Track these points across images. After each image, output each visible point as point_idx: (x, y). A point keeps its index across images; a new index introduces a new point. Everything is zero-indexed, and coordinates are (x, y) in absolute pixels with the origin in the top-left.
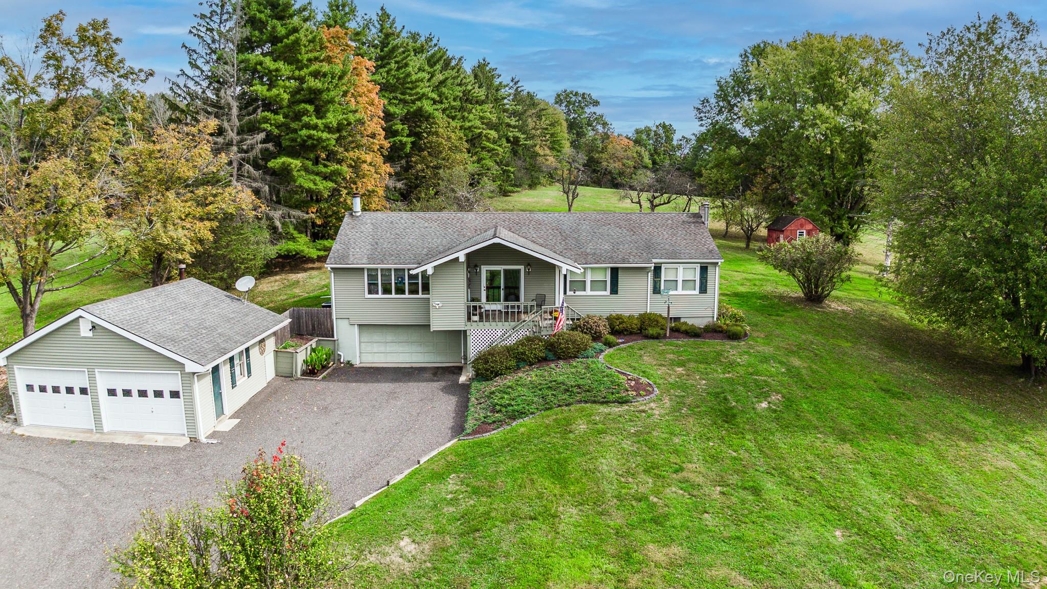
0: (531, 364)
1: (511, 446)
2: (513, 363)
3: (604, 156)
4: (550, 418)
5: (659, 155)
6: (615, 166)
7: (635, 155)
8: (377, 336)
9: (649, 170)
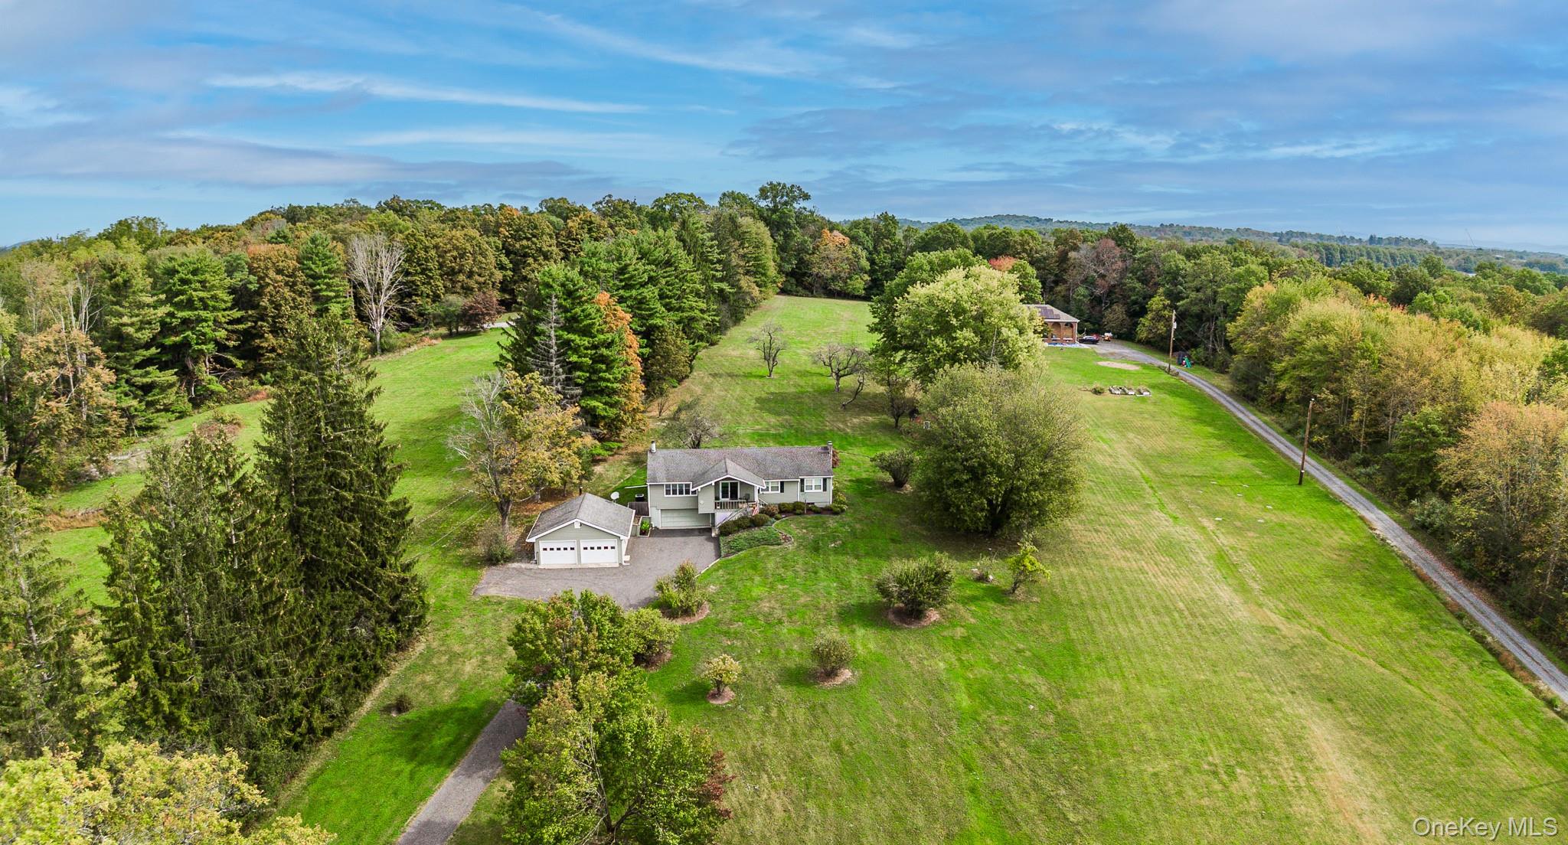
0: (744, 529)
2: (736, 528)
5: (879, 254)
6: (828, 271)
7: (850, 255)
8: (669, 514)
9: (866, 272)
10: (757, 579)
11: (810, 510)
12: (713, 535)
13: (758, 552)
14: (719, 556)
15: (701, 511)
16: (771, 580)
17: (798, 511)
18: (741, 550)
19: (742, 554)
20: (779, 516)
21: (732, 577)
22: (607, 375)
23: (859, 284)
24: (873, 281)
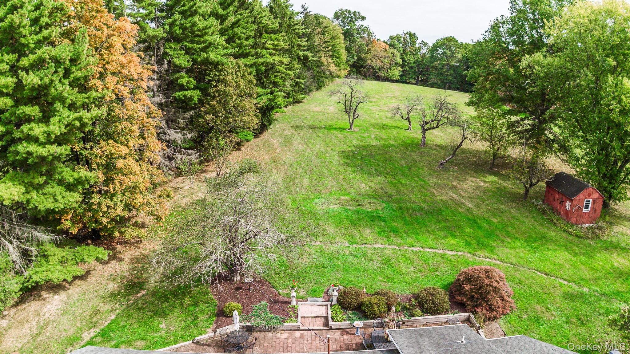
3: (368, 56)
5: (407, 55)
6: (377, 64)
7: (390, 55)
9: (400, 66)
23: (396, 72)
24: (403, 71)
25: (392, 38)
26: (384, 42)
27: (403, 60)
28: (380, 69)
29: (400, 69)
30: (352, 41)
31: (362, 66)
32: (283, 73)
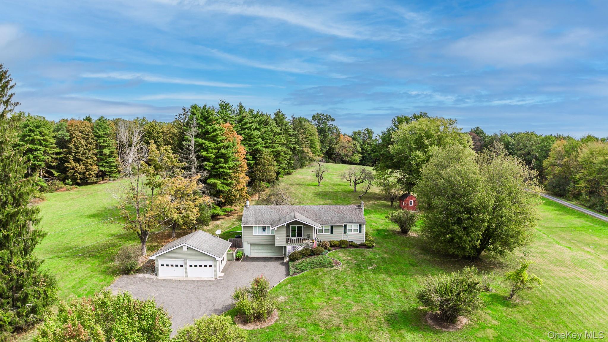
0: (306, 257)
1: (303, 278)
2: (301, 256)
3: (337, 146)
4: (312, 271)
5: (365, 145)
6: (343, 152)
7: (353, 146)
8: (256, 247)
9: (360, 153)
10: (317, 292)
11: (350, 245)
12: (285, 261)
13: (317, 272)
14: (288, 274)
15: (277, 244)
16: (327, 293)
17: (343, 246)
18: (305, 270)
19: (305, 273)
20: (330, 248)
21: (297, 290)
22: (224, 165)
23: (357, 157)
24: (363, 157)
25: (355, 133)
26: (349, 136)
27: (363, 149)
28: (346, 155)
29: (360, 155)
30: (325, 136)
31: (332, 154)
32: (283, 156)
